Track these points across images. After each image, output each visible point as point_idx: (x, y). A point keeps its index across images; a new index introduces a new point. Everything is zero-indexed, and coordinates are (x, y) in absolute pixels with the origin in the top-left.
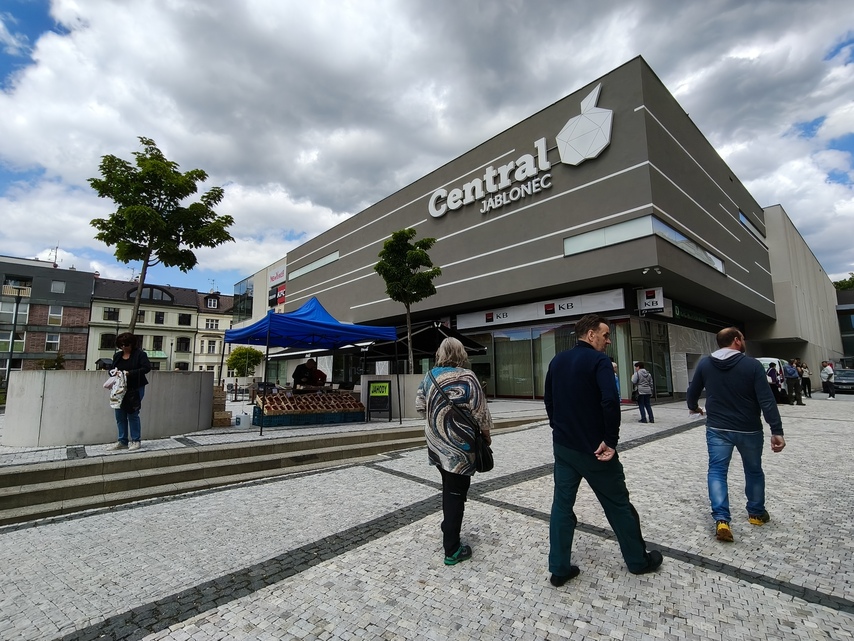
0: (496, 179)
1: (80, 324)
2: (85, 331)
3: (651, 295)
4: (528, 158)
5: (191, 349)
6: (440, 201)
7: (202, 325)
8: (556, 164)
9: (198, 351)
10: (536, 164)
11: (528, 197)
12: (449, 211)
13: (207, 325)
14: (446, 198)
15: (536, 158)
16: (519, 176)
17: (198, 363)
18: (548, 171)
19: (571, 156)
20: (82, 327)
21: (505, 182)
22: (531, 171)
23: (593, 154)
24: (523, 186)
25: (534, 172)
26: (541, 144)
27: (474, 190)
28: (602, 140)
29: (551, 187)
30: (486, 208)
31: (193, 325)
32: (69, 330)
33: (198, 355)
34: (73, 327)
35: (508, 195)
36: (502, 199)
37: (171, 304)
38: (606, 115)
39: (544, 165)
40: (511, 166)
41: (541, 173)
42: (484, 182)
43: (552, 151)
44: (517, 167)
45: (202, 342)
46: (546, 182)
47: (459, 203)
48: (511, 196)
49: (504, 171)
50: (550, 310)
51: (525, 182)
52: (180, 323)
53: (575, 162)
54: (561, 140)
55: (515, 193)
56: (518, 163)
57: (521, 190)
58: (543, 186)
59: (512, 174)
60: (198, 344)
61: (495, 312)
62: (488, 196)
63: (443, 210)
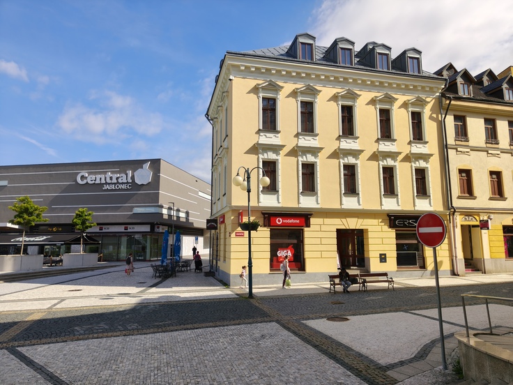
0: (111, 178)
3: (158, 228)
4: (124, 175)
6: (83, 177)
8: (134, 182)
10: (127, 179)
12: (87, 183)
14: (86, 178)
18: (131, 183)
19: (138, 181)
23: (145, 183)
25: (126, 181)
27: (101, 179)
28: (149, 180)
29: (131, 189)
30: (105, 188)
35: (115, 186)
36: (113, 187)
38: (150, 173)
39: (130, 181)
40: (117, 176)
41: (128, 183)
42: (106, 178)
46: (130, 186)
47: (93, 182)
50: (126, 229)
51: (123, 183)
53: (139, 184)
54: (137, 174)
55: (118, 186)
56: (120, 176)
57: (120, 186)
58: (128, 187)
59: (117, 178)
61: (104, 227)
62: (106, 183)
63: (85, 182)
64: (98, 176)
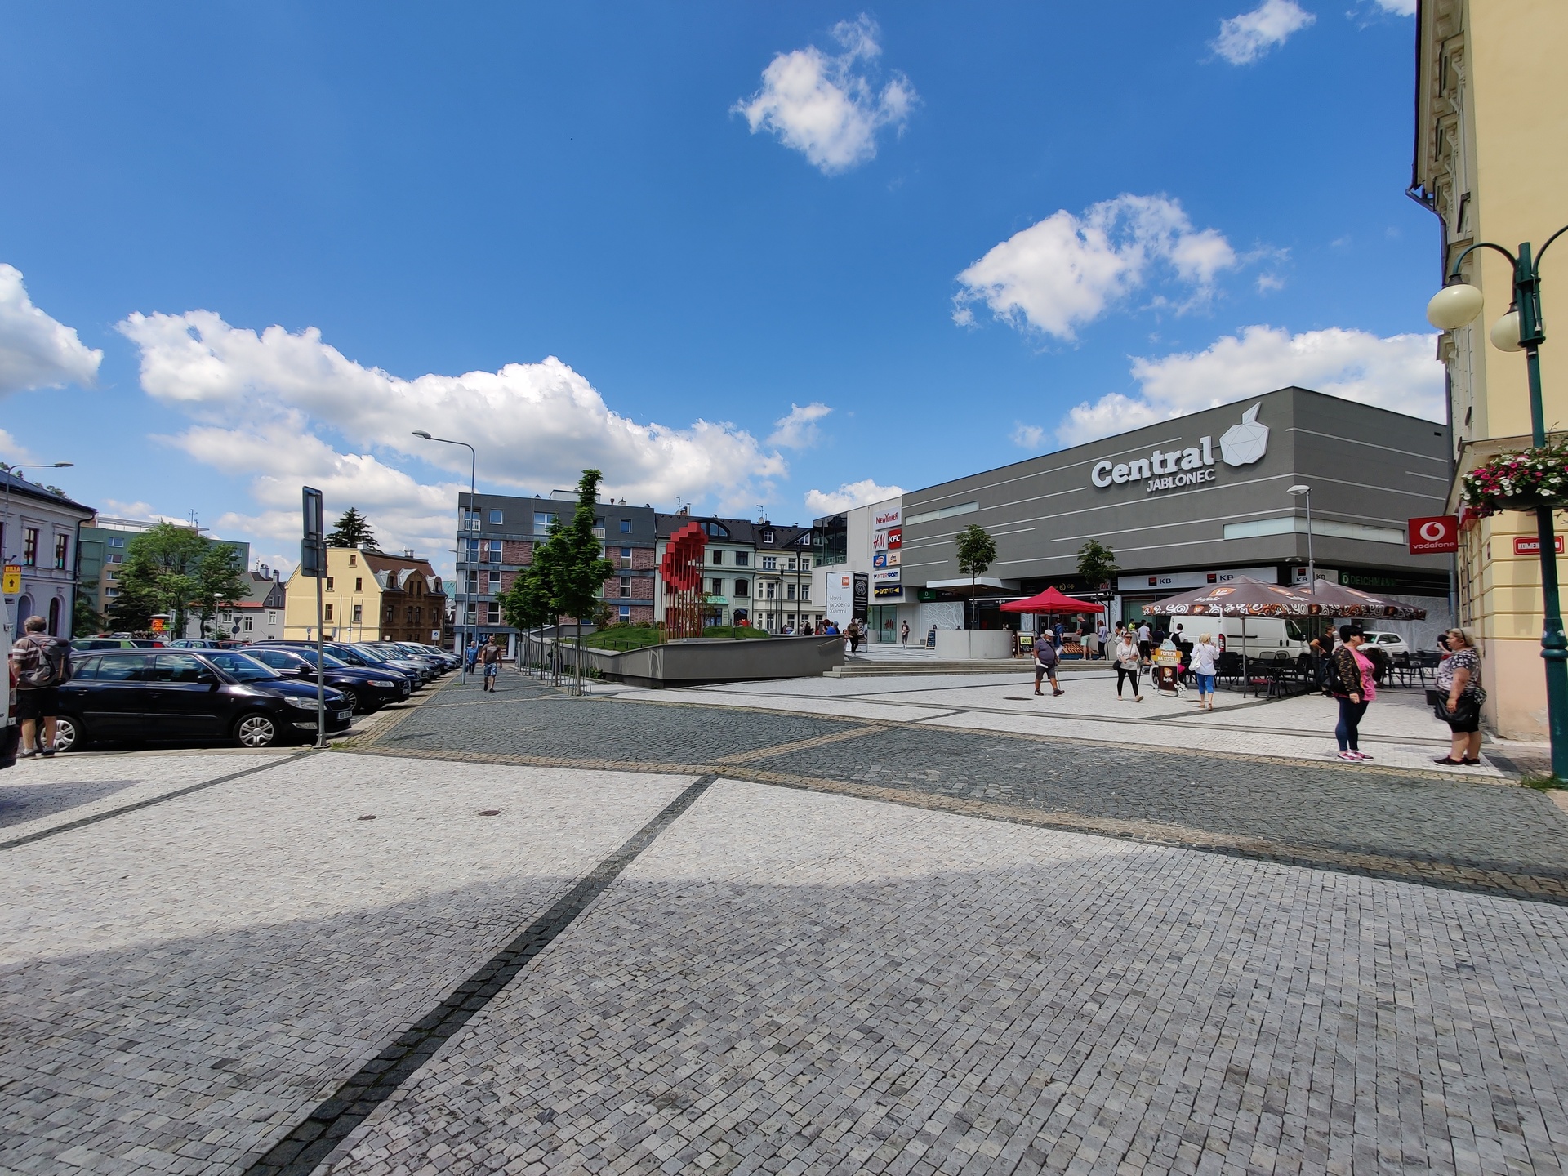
0: (1163, 463)
1: (647, 567)
2: (651, 574)
3: (1302, 572)
4: (1195, 451)
5: (750, 593)
6: (1103, 472)
7: (759, 565)
8: (1219, 461)
9: (757, 596)
10: (1201, 458)
11: (1192, 485)
12: (1113, 483)
13: (764, 563)
14: (1110, 471)
15: (1201, 452)
16: (1185, 465)
17: (757, 611)
18: (1211, 466)
19: (1233, 458)
20: (649, 570)
21: (1171, 468)
22: (1197, 463)
23: (1252, 461)
24: (1189, 475)
25: (1199, 464)
26: (1206, 441)
27: (1140, 468)
28: (1259, 451)
29: (1214, 480)
30: (1152, 488)
31: (751, 565)
32: (637, 574)
33: (756, 600)
34: (641, 570)
35: (1174, 479)
36: (1169, 483)
37: (727, 540)
38: (1262, 431)
39: (1209, 460)
40: (1178, 454)
41: (1205, 467)
42: (1151, 464)
43: (1216, 449)
44: (1182, 457)
45: (761, 585)
46: (1210, 474)
47: (1125, 479)
48: (1177, 480)
49: (1171, 457)
50: (1212, 579)
51: (1192, 470)
52: (738, 563)
53: (1236, 464)
54: (1225, 441)
55: (1181, 480)
56: (1185, 453)
57: (1188, 478)
58: (1208, 479)
59: (1178, 461)
60: (756, 588)
61: (1159, 577)
62: (1154, 476)
63: (1107, 481)
64: (1134, 465)
